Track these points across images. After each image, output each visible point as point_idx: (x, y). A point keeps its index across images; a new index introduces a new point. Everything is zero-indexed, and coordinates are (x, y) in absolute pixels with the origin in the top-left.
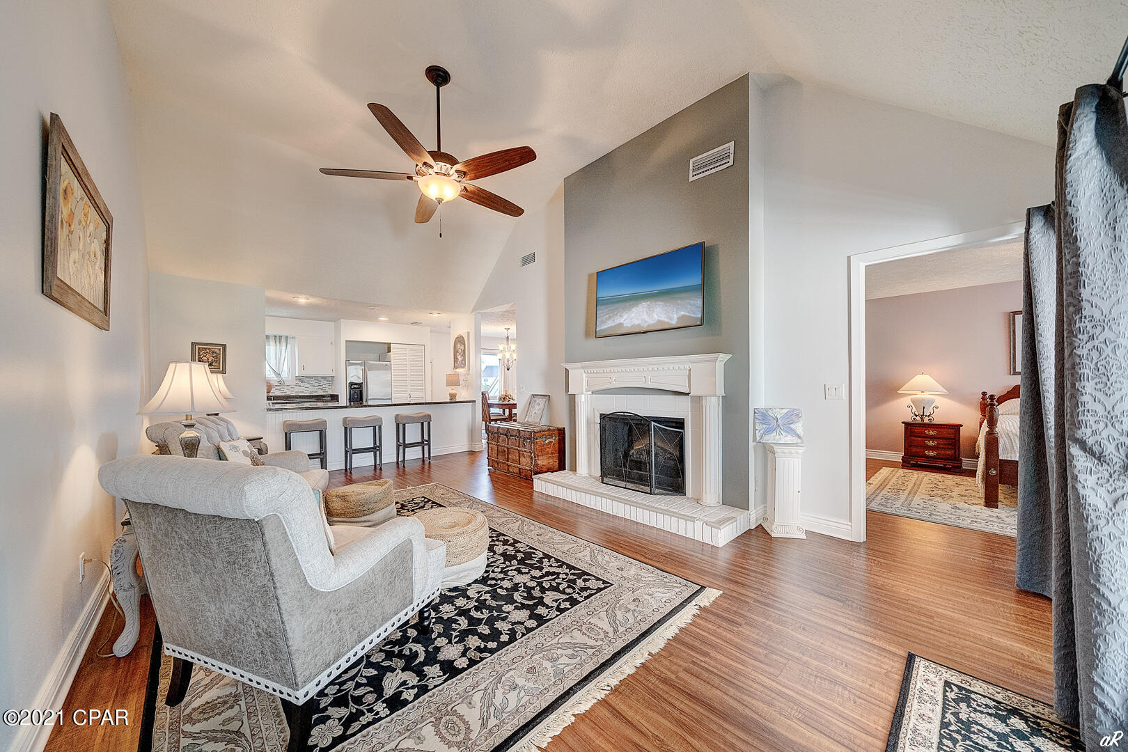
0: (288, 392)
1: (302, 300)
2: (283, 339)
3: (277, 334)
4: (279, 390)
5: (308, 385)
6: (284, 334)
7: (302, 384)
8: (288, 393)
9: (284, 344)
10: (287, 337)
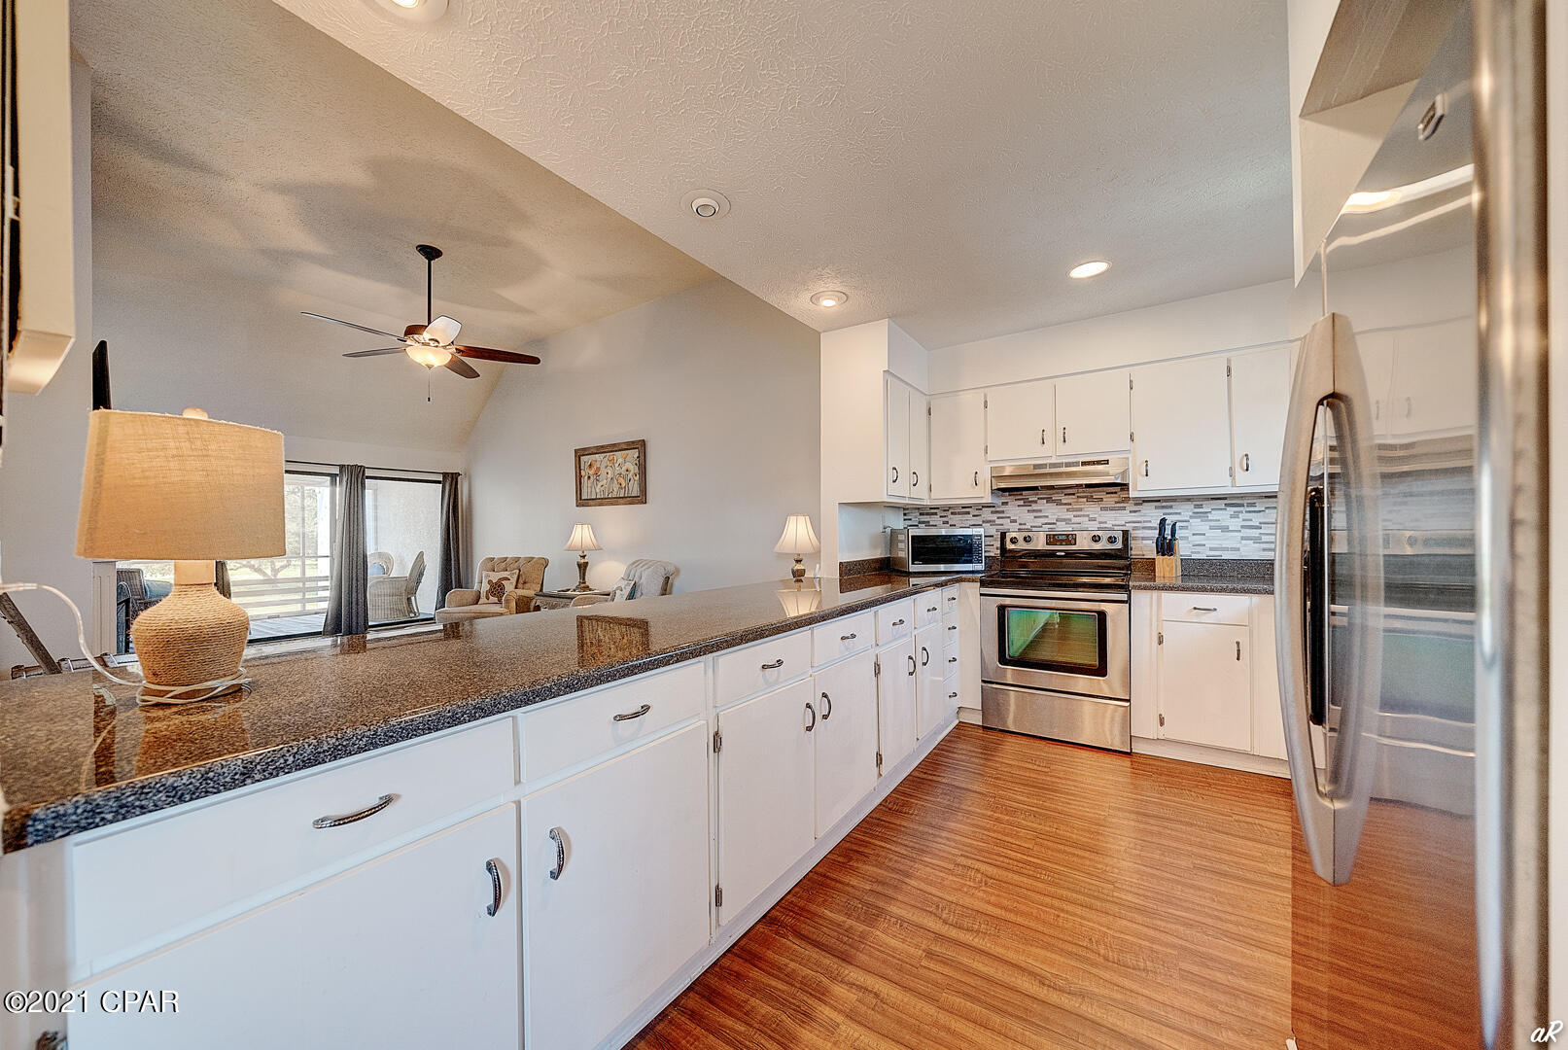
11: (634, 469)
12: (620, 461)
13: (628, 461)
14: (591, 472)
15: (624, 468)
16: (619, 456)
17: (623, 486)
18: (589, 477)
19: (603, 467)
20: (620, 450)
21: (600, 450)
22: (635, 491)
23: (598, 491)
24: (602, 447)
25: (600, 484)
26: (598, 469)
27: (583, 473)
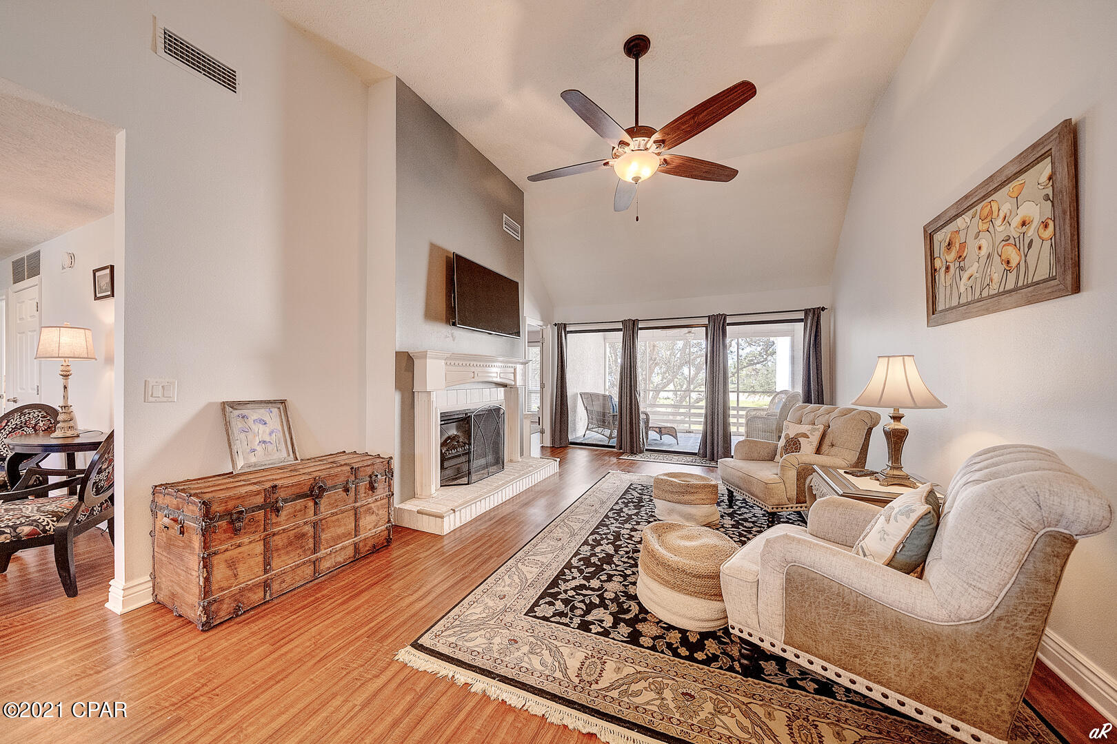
12: (1006, 208)
14: (952, 256)
15: (1016, 221)
16: (1002, 202)
17: (1013, 264)
18: (948, 268)
21: (964, 206)
25: (965, 276)
26: (963, 246)
27: (938, 263)
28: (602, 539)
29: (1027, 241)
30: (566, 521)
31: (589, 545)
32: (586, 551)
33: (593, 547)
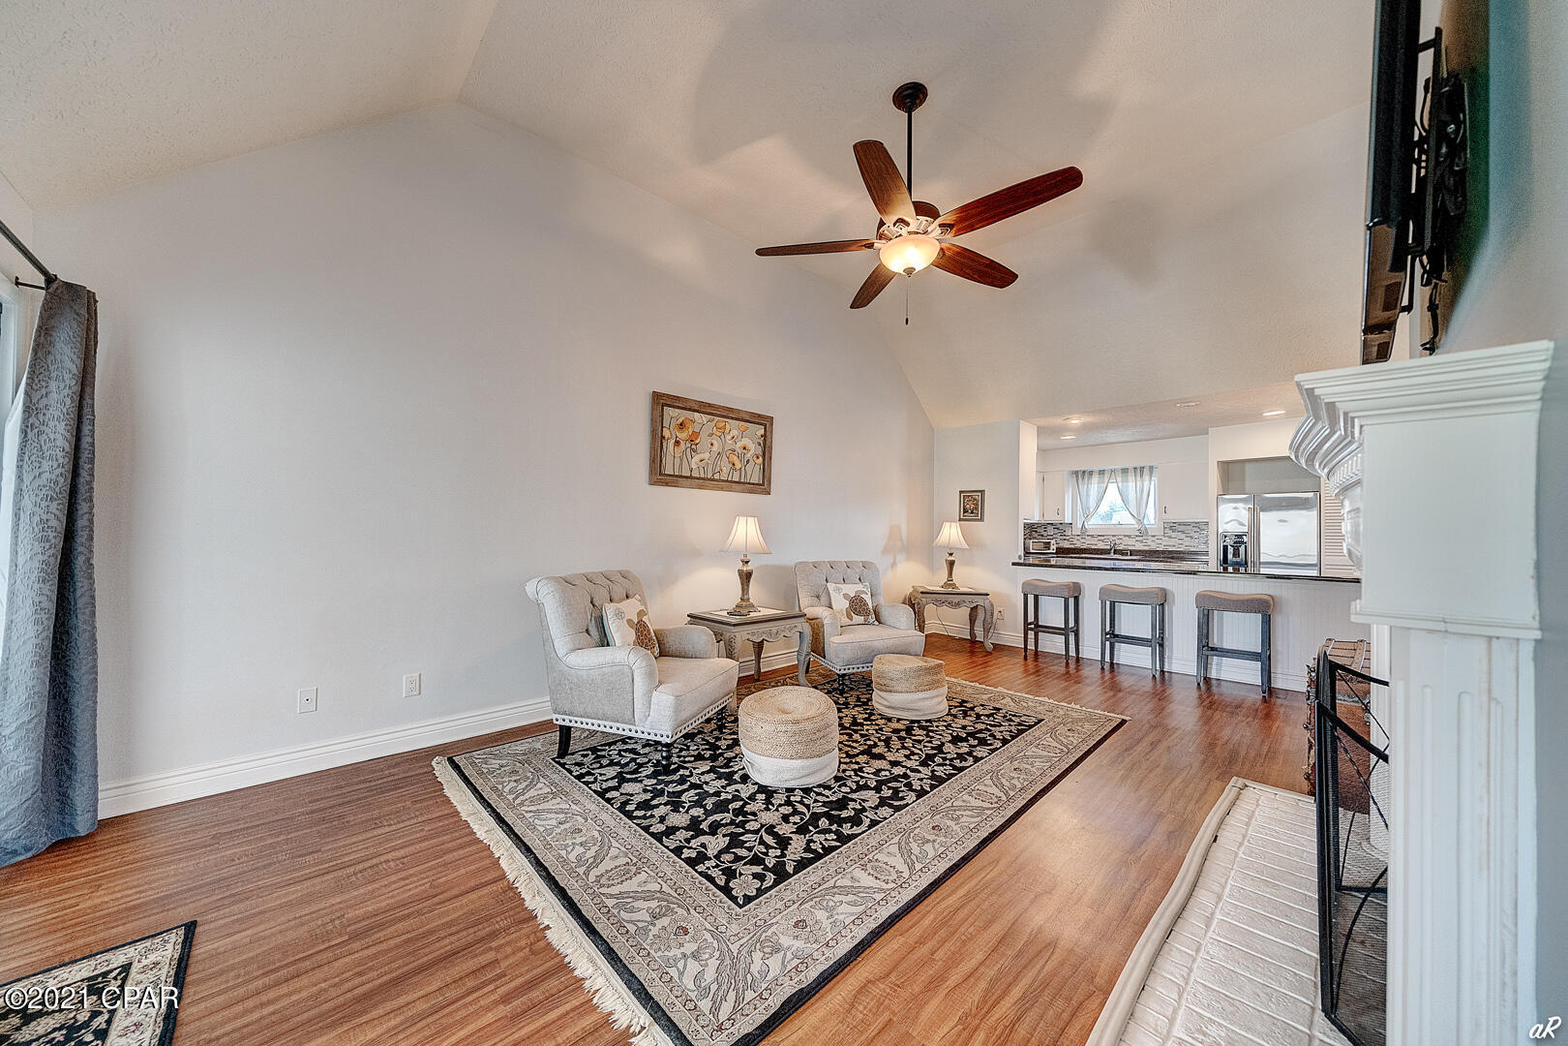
0: (1153, 545)
1: (1076, 421)
2: (1146, 471)
3: (1138, 465)
4: (1141, 542)
5: (1183, 536)
6: (1147, 464)
7: (1173, 535)
8: (1154, 547)
9: (1146, 477)
10: (1151, 468)
11: (754, 449)
12: (735, 432)
13: (748, 439)
15: (739, 444)
16: (734, 427)
17: (738, 466)
19: (704, 435)
20: (737, 419)
22: (756, 478)
23: (694, 466)
24: (710, 405)
25: (697, 458)
26: (696, 434)
28: (951, 760)
29: (746, 459)
30: (1004, 798)
31: (974, 757)
32: (980, 751)
33: (970, 753)
